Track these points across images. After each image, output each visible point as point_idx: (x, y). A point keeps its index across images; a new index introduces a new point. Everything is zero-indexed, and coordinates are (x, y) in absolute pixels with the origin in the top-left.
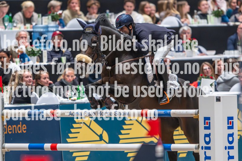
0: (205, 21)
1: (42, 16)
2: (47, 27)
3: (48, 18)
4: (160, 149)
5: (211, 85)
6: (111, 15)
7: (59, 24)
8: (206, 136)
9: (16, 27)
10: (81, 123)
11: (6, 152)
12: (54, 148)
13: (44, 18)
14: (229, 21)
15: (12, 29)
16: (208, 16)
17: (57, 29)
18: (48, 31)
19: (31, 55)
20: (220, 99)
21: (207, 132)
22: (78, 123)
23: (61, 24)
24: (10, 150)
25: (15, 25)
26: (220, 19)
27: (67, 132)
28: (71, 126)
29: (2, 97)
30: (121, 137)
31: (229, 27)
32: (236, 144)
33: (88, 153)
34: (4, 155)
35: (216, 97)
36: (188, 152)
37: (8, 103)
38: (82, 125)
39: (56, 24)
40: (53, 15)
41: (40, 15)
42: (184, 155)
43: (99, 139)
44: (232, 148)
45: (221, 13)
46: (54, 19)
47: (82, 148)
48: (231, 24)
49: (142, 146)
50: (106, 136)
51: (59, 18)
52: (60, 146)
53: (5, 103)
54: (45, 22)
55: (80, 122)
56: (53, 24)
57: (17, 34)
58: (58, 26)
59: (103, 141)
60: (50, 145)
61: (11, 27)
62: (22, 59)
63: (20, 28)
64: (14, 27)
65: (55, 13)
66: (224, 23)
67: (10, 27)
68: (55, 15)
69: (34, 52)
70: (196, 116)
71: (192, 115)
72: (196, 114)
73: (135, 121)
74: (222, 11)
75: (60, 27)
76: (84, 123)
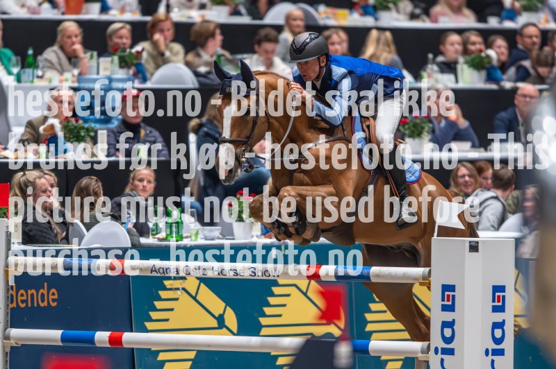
0: (452, 77)
1: (100, 55)
2: (109, 81)
3: (112, 62)
4: (344, 350)
7: (135, 75)
8: (446, 324)
9: (41, 77)
10: (178, 289)
11: (12, 347)
12: (115, 341)
13: (102, 59)
14: (502, 80)
15: (32, 82)
16: (459, 67)
19: (72, 140)
20: (477, 246)
21: (448, 316)
22: (171, 289)
23: (140, 75)
24: (21, 343)
25: (40, 73)
26: (484, 73)
27: (146, 307)
28: (155, 294)
29: (7, 227)
30: (263, 321)
31: (502, 91)
32: (509, 345)
33: (192, 355)
34: (7, 353)
35: (470, 242)
36: (406, 358)
37: (20, 241)
38: (179, 292)
39: (128, 74)
40: (123, 54)
41: (95, 54)
42: (398, 365)
43: (216, 326)
44: (500, 352)
45: (486, 60)
46: (124, 63)
47: (177, 344)
48: (508, 85)
49: (308, 342)
50: (231, 319)
51: (135, 62)
52: (130, 338)
53: (12, 241)
54: (105, 69)
55: (174, 287)
56: (121, 74)
58: (132, 78)
59: (224, 329)
60: (108, 333)
61: (31, 79)
63: (50, 81)
64: (38, 77)
65: (128, 50)
66: (491, 84)
67: (29, 77)
68: (128, 56)
69: (78, 132)
70: (426, 282)
71: (416, 279)
72: (424, 278)
73: (294, 288)
74: (488, 57)
75: (136, 81)
76: (184, 289)
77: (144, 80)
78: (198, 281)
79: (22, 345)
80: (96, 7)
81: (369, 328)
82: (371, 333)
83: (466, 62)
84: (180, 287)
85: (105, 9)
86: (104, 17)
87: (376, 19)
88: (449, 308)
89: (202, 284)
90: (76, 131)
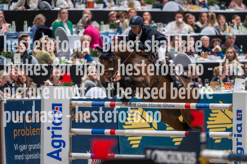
2: (108, 33)
4: (203, 135)
6: (161, 25)
7: (117, 31)
8: (238, 125)
11: (73, 136)
12: (112, 133)
13: (105, 26)
19: (94, 56)
21: (239, 122)
23: (119, 31)
24: (76, 134)
33: (140, 138)
34: (71, 138)
36: (222, 138)
39: (114, 31)
40: (112, 23)
42: (219, 141)
43: (149, 127)
51: (117, 26)
52: (118, 132)
54: (106, 29)
56: (111, 31)
57: (81, 38)
58: (116, 32)
59: (152, 128)
60: (110, 130)
65: (114, 22)
68: (115, 24)
69: (96, 53)
71: (227, 108)
72: (230, 108)
75: (118, 34)
77: (121, 33)
78: (143, 110)
79: (77, 135)
80: (102, 5)
81: (208, 127)
82: (209, 129)
83: (243, 25)
85: (105, 6)
86: (105, 9)
87: (208, 9)
90: (95, 53)
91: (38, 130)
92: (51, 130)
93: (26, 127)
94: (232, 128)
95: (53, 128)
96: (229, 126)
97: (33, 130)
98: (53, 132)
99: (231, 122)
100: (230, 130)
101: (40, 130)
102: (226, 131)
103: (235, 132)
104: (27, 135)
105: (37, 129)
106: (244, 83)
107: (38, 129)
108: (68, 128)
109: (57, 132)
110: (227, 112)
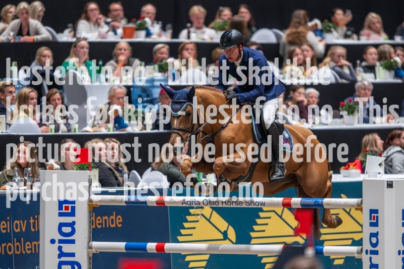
0: (372, 75)
2: (152, 80)
3: (154, 68)
5: (380, 165)
8: (373, 235)
10: (198, 215)
11: (93, 254)
12: (160, 249)
17: (166, 83)
18: (154, 87)
20: (392, 184)
21: (374, 230)
22: (194, 215)
24: (99, 251)
26: (393, 73)
27: (178, 227)
28: (184, 218)
29: (90, 176)
30: (253, 234)
33: (207, 257)
34: (90, 258)
35: (387, 182)
36: (346, 257)
38: (199, 217)
39: (164, 76)
40: (161, 63)
41: (143, 63)
42: (341, 262)
43: (222, 238)
45: (394, 64)
46: (162, 69)
50: (232, 234)
52: (169, 247)
55: (196, 213)
58: (167, 79)
59: (227, 240)
60: (155, 244)
62: (117, 125)
65: (164, 61)
66: (397, 79)
68: (164, 65)
70: (359, 207)
71: (353, 206)
72: (358, 205)
73: (273, 213)
74: (395, 62)
76: (202, 215)
78: (211, 210)
80: (143, 33)
81: (323, 238)
84: (200, 213)
85: (148, 35)
86: (149, 40)
88: (374, 224)
89: (214, 212)
91: (35, 245)
92: (57, 245)
93: (15, 239)
94: (361, 240)
95: (61, 241)
96: (357, 237)
97: (26, 245)
98: (60, 248)
99: (360, 230)
100: (358, 243)
101: (39, 245)
102: (352, 245)
103: (367, 246)
104: (16, 252)
105: (33, 243)
106: (383, 163)
107: (35, 243)
108: (86, 241)
109: (67, 248)
110: (354, 213)
